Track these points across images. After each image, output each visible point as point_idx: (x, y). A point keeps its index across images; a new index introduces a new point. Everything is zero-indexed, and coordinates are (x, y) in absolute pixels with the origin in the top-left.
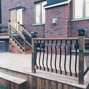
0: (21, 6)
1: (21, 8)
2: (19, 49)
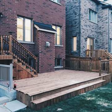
2: (30, 73)
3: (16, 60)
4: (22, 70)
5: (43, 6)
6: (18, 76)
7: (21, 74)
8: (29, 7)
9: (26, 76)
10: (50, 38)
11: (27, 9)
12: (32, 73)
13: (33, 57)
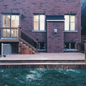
0: (19, 13)
1: (19, 15)
2: (31, 51)
3: (22, 42)
4: (26, 49)
5: (55, 2)
6: (23, 52)
7: (25, 51)
8: (42, 6)
9: (29, 53)
10: (58, 26)
11: (40, 8)
12: (34, 52)
13: (34, 40)
